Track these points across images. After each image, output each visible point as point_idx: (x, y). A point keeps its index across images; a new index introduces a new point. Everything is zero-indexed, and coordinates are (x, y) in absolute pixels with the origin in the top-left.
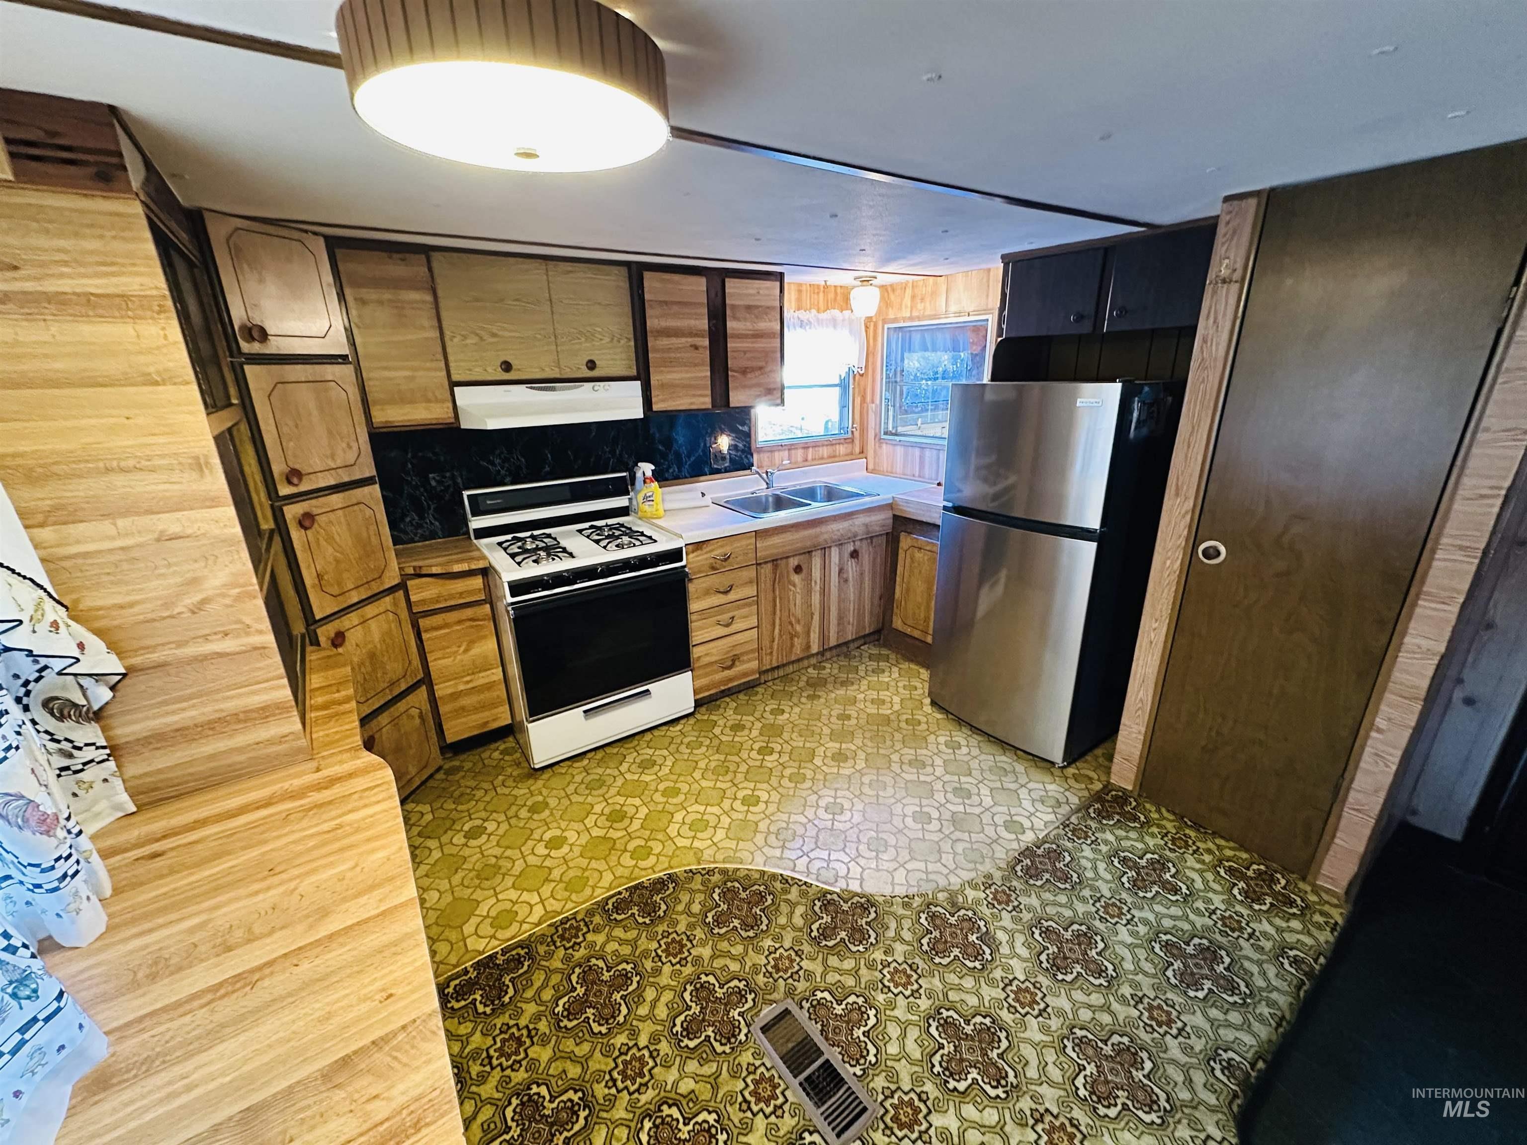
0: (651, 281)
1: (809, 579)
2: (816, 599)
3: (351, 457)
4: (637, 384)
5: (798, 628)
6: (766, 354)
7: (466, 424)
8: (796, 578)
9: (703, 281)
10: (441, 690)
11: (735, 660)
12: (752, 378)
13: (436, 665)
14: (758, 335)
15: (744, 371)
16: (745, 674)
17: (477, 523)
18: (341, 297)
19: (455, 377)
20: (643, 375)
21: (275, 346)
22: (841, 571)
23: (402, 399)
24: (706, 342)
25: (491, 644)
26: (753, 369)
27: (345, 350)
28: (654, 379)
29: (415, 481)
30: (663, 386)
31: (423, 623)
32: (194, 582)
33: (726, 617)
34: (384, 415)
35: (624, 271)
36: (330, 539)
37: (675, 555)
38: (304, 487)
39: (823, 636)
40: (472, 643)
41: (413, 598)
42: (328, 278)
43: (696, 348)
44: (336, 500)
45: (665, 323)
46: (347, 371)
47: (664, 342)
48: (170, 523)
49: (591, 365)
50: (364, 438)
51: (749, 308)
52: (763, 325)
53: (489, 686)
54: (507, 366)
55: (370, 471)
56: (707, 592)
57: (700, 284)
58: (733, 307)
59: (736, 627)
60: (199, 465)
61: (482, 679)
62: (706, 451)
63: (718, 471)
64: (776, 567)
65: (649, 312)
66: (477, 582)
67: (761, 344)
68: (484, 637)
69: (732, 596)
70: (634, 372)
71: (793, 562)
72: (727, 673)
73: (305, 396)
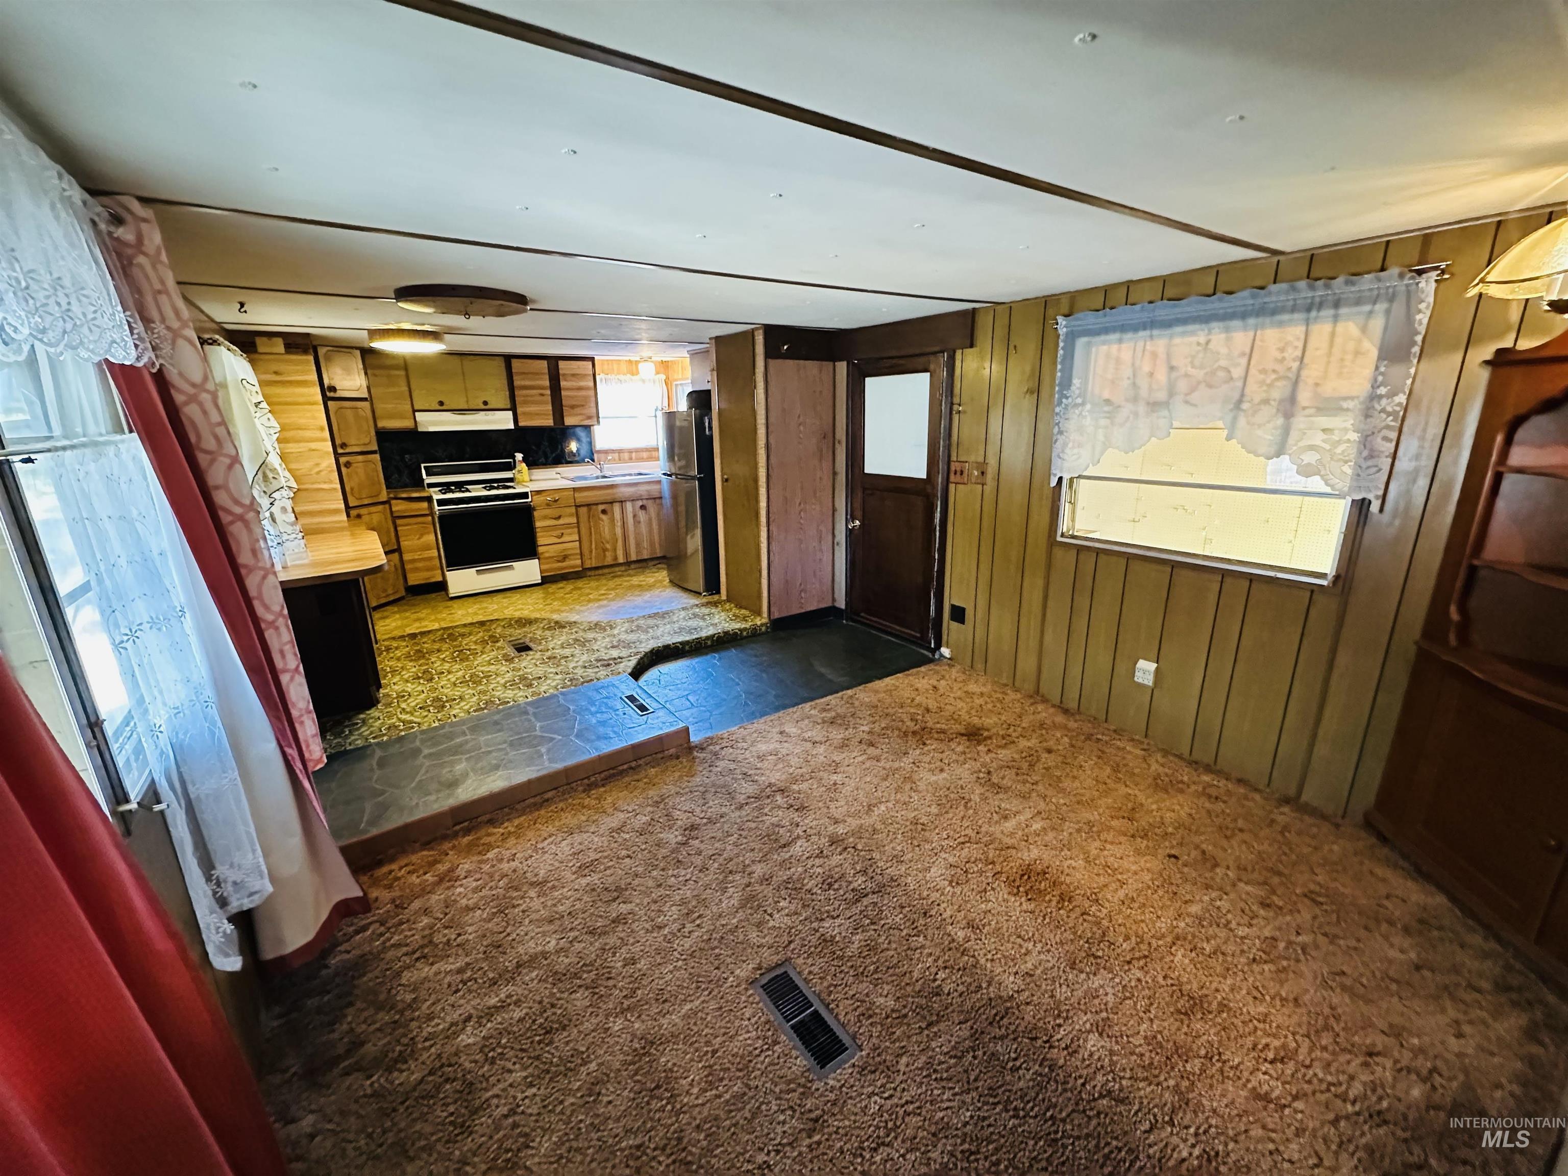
0: (515, 363)
1: (612, 520)
2: (619, 531)
3: (367, 441)
4: (510, 413)
5: (608, 546)
6: (586, 398)
7: (420, 430)
8: (603, 517)
9: (545, 362)
10: (407, 557)
11: (565, 558)
12: (578, 410)
13: (404, 544)
14: (580, 389)
15: (573, 407)
16: (573, 567)
17: (428, 480)
18: (366, 374)
19: (416, 408)
20: (514, 409)
21: (339, 394)
22: (635, 516)
23: (391, 417)
24: (548, 392)
25: (432, 537)
26: (578, 406)
27: (366, 395)
28: (520, 410)
29: (397, 458)
30: (524, 413)
31: (399, 522)
32: (317, 465)
33: (558, 532)
34: (384, 424)
35: (502, 359)
36: (357, 473)
37: (525, 495)
38: (347, 450)
39: (626, 553)
40: (422, 535)
41: (394, 509)
42: (361, 366)
43: (542, 395)
44: (360, 458)
45: (523, 383)
46: (366, 405)
47: (525, 392)
48: (313, 445)
49: (485, 403)
50: (373, 433)
51: (573, 375)
52: (582, 384)
53: (430, 559)
54: (441, 403)
55: (375, 447)
56: (545, 517)
57: (544, 363)
58: (564, 375)
59: (566, 538)
60: (322, 429)
61: (427, 554)
62: (563, 451)
63: (571, 462)
64: (589, 510)
65: (515, 378)
66: (425, 505)
67: (583, 393)
68: (428, 533)
69: (561, 521)
70: (509, 406)
71: (601, 507)
72: (560, 564)
73: (349, 414)
